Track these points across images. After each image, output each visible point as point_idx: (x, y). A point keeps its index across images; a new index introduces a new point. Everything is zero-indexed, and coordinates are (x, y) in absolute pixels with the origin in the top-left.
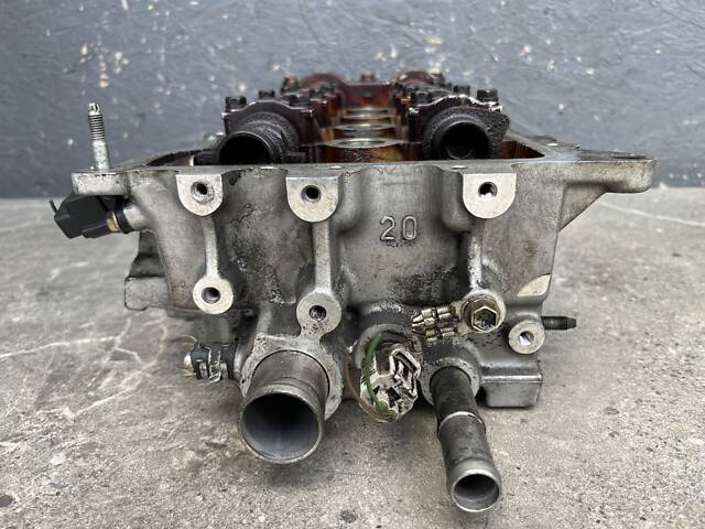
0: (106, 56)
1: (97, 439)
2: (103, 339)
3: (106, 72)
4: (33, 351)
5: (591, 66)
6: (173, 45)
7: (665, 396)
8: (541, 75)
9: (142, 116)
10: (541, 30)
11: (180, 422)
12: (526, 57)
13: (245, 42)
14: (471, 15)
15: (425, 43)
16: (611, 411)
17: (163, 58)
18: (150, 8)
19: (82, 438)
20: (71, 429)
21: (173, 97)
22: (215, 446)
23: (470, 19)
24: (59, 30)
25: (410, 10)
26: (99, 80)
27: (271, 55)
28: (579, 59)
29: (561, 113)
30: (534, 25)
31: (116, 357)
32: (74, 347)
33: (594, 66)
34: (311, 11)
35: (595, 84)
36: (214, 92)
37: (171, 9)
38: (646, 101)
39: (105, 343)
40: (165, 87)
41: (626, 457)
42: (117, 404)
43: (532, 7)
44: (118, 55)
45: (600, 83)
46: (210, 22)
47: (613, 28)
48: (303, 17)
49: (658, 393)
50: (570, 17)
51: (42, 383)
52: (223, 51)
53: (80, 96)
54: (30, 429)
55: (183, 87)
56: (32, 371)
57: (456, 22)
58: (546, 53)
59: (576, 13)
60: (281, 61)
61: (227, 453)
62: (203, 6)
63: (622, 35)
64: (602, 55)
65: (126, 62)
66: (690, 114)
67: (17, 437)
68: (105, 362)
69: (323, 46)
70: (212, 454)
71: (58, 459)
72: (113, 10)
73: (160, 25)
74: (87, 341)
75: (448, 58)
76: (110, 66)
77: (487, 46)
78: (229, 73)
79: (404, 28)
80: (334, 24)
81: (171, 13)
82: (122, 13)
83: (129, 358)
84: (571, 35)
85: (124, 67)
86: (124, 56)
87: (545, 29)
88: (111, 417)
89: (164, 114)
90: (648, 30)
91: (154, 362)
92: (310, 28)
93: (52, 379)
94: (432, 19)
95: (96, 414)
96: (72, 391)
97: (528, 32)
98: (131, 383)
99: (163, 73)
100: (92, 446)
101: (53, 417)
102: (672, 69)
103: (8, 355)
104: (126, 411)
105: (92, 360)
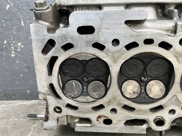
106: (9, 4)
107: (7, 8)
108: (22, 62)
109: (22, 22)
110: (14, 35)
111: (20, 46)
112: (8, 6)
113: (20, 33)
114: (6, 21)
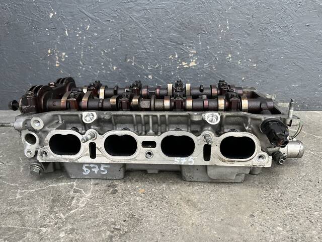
0: (58, 54)
1: (75, 226)
2: (69, 183)
3: (58, 60)
4: (43, 188)
5: (255, 63)
6: (86, 50)
7: (271, 210)
8: (235, 65)
10: (236, 48)
11: (103, 220)
12: (229, 58)
13: (116, 50)
14: (208, 42)
15: (189, 53)
16: (252, 216)
17: (82, 55)
18: (77, 35)
19: (69, 226)
20: (65, 222)
21: (86, 71)
22: (117, 229)
23: (207, 43)
24: (38, 43)
25: (183, 39)
26: (55, 63)
27: (127, 55)
28: (250, 60)
29: (243, 81)
30: (233, 47)
31: (76, 191)
32: (59, 187)
34: (143, 38)
35: (257, 70)
36: (103, 69)
37: (86, 36)
38: (277, 77)
39: (70, 185)
40: (83, 67)
41: (255, 234)
42: (79, 212)
43: (231, 39)
44: (64, 54)
45: (259, 70)
46: (102, 42)
47: (264, 48)
48: (140, 41)
49: (269, 209)
50: (247, 43)
51: (50, 203)
52: (107, 53)
53: (47, 70)
54: (50, 222)
55: (90, 67)
56: (45, 197)
57: (201, 44)
58: (237, 58)
59: (249, 42)
60: (131, 58)
61: (121, 232)
62: (99, 35)
63: (268, 51)
64: (259, 59)
65: (67, 56)
66: (295, 82)
67: (46, 226)
68: (72, 194)
69: (147, 52)
70: (116, 233)
71: (62, 235)
72: (62, 36)
73: (81, 42)
74: (63, 184)
75: (198, 58)
76: (60, 58)
77: (214, 54)
78: (109, 62)
79: (181, 46)
80: (152, 44)
81: (86, 38)
82: (65, 37)
83: (80, 192)
84: (247, 51)
85: (66, 58)
86: (66, 54)
87: (237, 48)
88: (78, 217)
89: (82, 77)
90: (278, 49)
91: (90, 194)
92: (143, 45)
93: (53, 201)
94: (192, 43)
95: (72, 216)
96: (61, 206)
97: (230, 49)
98: (83, 203)
99: (82, 61)
100: (73, 229)
101: (57, 217)
102: (288, 64)
103: (34, 190)
104: (83, 215)
105: (67, 192)
106: (52, 12)
107: (51, 16)
108: (66, 73)
109: (66, 32)
110: (58, 45)
111: (64, 56)
112: (52, 14)
113: (64, 42)
114: (50, 29)
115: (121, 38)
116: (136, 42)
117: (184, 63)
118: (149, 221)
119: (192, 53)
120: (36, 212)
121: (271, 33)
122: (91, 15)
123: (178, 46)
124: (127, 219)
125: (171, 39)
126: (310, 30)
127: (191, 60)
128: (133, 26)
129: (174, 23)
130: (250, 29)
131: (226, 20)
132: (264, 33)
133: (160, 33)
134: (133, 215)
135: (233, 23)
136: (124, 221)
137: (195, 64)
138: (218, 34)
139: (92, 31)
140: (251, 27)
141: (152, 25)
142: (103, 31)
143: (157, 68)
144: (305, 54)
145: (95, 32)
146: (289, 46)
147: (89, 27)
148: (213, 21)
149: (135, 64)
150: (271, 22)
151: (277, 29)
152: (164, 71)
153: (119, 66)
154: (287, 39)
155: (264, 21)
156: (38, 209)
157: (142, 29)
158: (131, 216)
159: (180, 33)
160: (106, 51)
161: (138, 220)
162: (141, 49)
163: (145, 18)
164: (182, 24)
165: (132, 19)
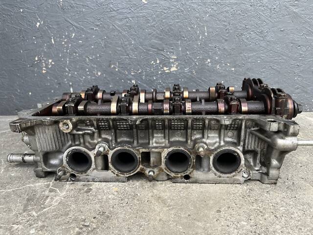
0: (45, 61)
1: (45, 224)
2: (46, 183)
3: (45, 67)
4: (20, 188)
5: (233, 67)
6: (72, 57)
7: (238, 205)
8: (214, 70)
9: (59, 84)
10: (214, 53)
11: (74, 217)
12: (209, 63)
13: (100, 56)
14: (187, 48)
15: (170, 58)
16: (219, 211)
17: (68, 62)
18: (63, 43)
19: (40, 223)
20: (36, 220)
21: (72, 76)
22: (86, 226)
23: (187, 49)
24: (25, 50)
25: (164, 46)
26: (42, 70)
27: (110, 61)
28: (229, 64)
30: (211, 52)
31: (51, 191)
32: (35, 187)
33: (234, 67)
34: (126, 45)
35: (235, 74)
36: (88, 75)
37: (71, 43)
39: (47, 185)
40: (69, 73)
41: (219, 229)
42: (51, 210)
43: (210, 45)
44: (50, 61)
45: (237, 73)
46: (86, 49)
47: (241, 53)
48: (123, 47)
49: (236, 204)
50: (224, 49)
51: (25, 202)
52: (92, 60)
53: (35, 76)
54: (22, 220)
55: (76, 73)
56: (20, 197)
57: (181, 50)
58: (217, 62)
59: (226, 47)
60: (115, 64)
61: (89, 229)
62: (84, 43)
63: (245, 56)
64: (237, 63)
65: (53, 63)
67: (18, 223)
68: (47, 193)
69: (130, 58)
70: (84, 229)
71: (32, 231)
72: (48, 44)
73: (67, 49)
74: (40, 184)
75: (179, 63)
76: (47, 65)
77: (194, 59)
78: (94, 68)
79: (162, 52)
80: (135, 50)
81: (71, 45)
82: (52, 45)
83: (55, 191)
84: (225, 56)
85: (52, 65)
86: (52, 61)
87: (215, 53)
88: (50, 215)
90: (255, 54)
91: (65, 193)
92: (126, 51)
93: (28, 200)
94: (172, 49)
95: (44, 214)
96: (35, 205)
97: (209, 54)
98: (56, 202)
99: (67, 68)
100: (43, 226)
101: (29, 215)
102: (265, 68)
103: (11, 190)
104: (55, 213)
105: (42, 192)
106: (39, 21)
107: (37, 26)
108: (52, 78)
109: (53, 40)
110: (45, 52)
111: (51, 63)
112: (38, 24)
113: (51, 50)
114: (37, 38)
115: (105, 45)
116: (119, 49)
117: (165, 69)
118: (118, 218)
119: (172, 59)
120: (10, 210)
121: (247, 39)
122: (76, 24)
123: (159, 52)
124: (97, 216)
125: (153, 46)
126: (285, 35)
127: (172, 65)
128: (116, 33)
129: (154, 31)
130: (227, 35)
131: (203, 26)
132: (240, 38)
133: (141, 40)
134: (103, 213)
135: (211, 30)
136: (94, 218)
137: (176, 69)
138: (196, 40)
139: (77, 39)
140: (228, 33)
141: (134, 33)
142: (87, 38)
143: (140, 73)
144: (280, 58)
145: (80, 40)
146: (265, 51)
147: (74, 35)
148: (192, 28)
149: (118, 70)
150: (247, 28)
151: (253, 35)
152: (146, 76)
153: (104, 71)
154: (263, 44)
155: (240, 27)
156: (13, 207)
157: (124, 36)
158: (101, 213)
159: (161, 39)
160: (90, 58)
161: (108, 217)
162: (124, 56)
163: (127, 26)
164: (162, 31)
165: (115, 27)
